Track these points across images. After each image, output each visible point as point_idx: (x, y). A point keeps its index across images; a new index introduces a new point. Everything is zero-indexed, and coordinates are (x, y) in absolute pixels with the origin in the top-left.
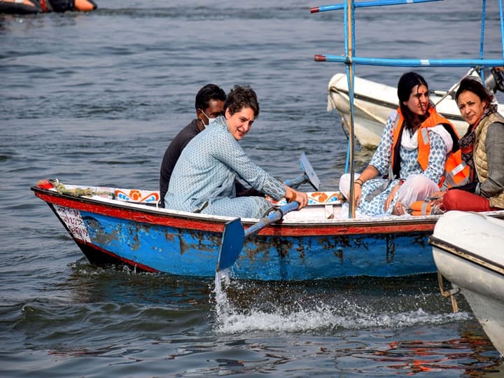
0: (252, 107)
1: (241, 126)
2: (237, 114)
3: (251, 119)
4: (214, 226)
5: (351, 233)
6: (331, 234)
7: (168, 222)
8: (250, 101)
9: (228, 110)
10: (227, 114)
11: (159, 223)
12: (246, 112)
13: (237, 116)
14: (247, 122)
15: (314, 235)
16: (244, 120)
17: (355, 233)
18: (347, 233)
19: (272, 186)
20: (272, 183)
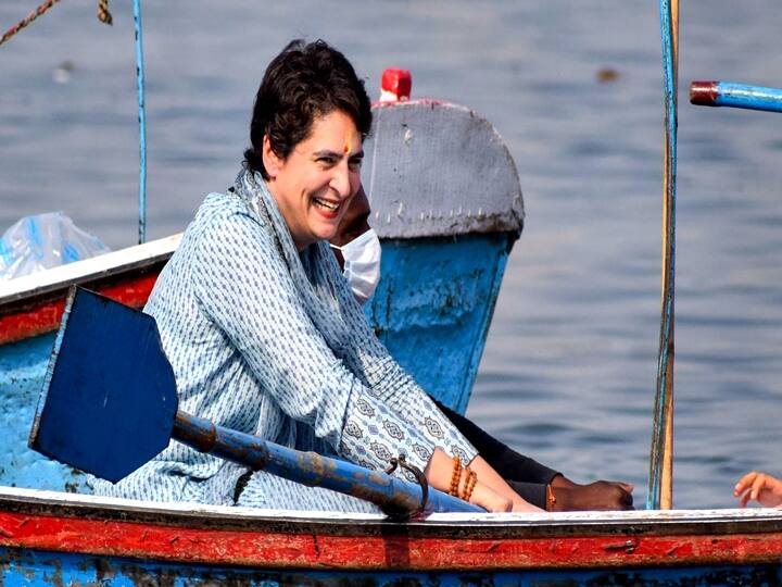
0: (344, 107)
1: (326, 185)
2: (300, 147)
3: (352, 149)
4: (205, 537)
5: (646, 558)
6: (584, 562)
7: (62, 535)
8: (330, 87)
9: (266, 145)
10: (270, 160)
11: (32, 540)
12: (330, 130)
13: (304, 153)
14: (343, 164)
15: (528, 564)
16: (330, 159)
17: (660, 559)
18: (636, 559)
19: (373, 430)
20: (372, 421)
